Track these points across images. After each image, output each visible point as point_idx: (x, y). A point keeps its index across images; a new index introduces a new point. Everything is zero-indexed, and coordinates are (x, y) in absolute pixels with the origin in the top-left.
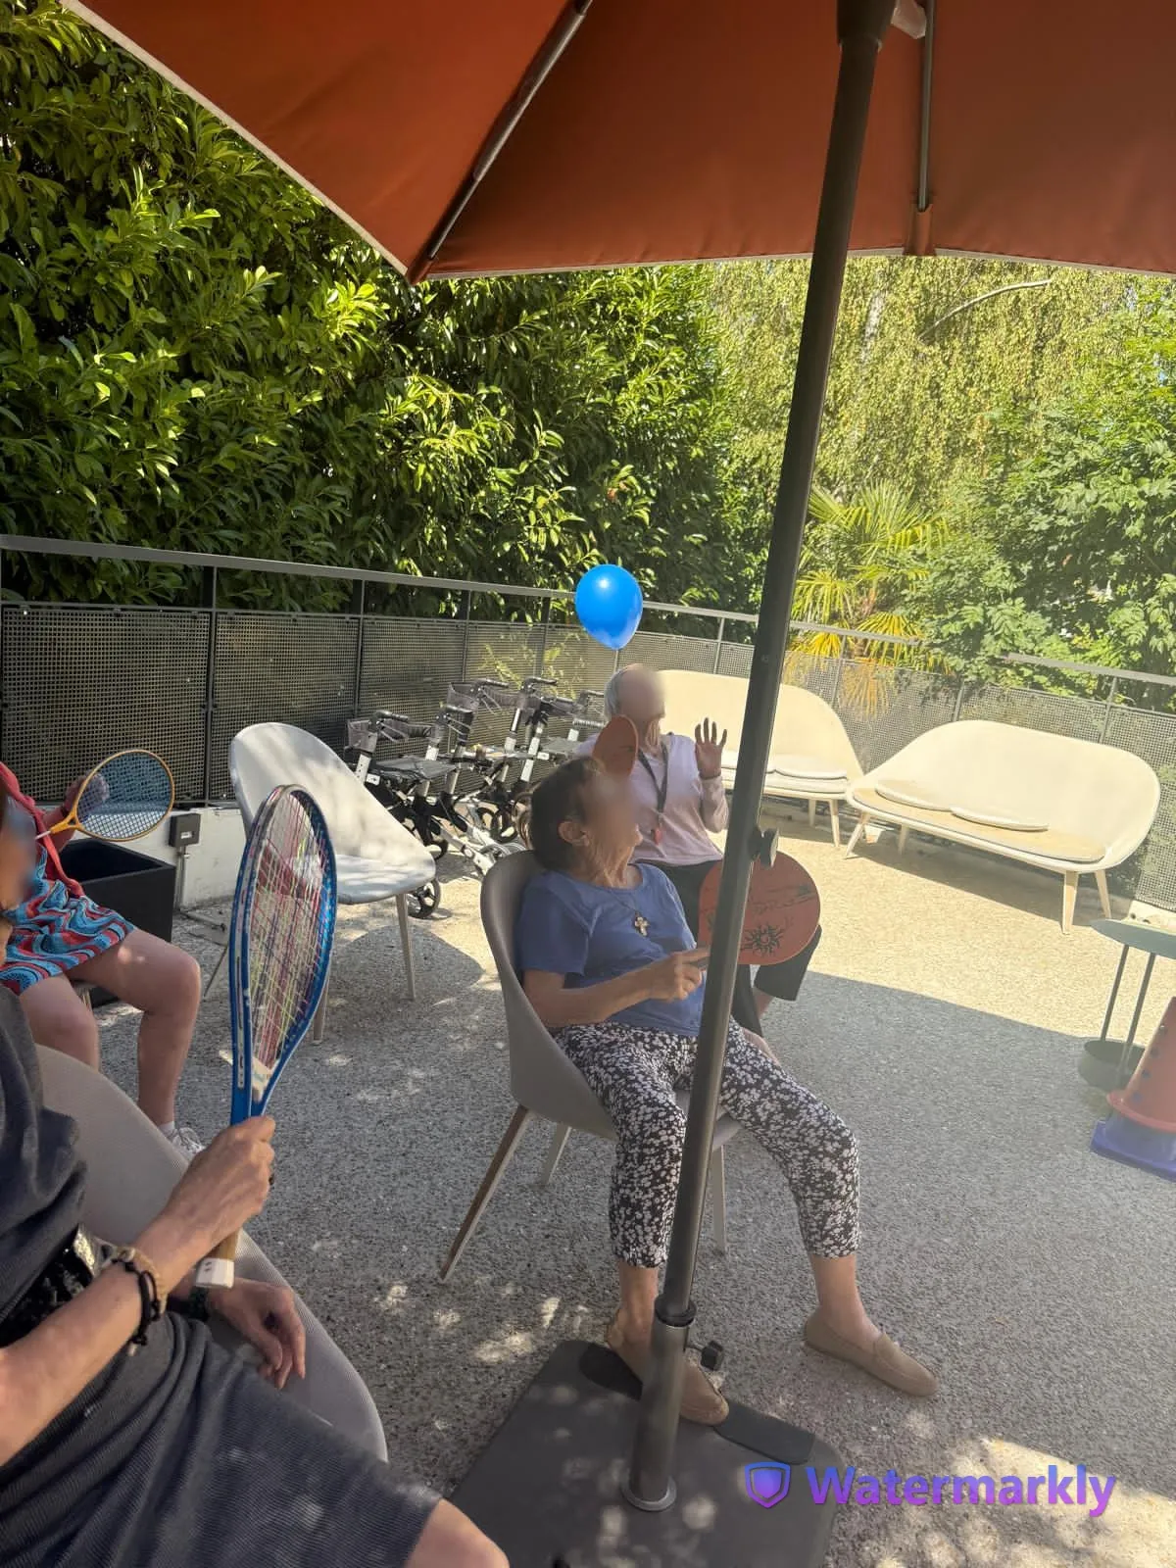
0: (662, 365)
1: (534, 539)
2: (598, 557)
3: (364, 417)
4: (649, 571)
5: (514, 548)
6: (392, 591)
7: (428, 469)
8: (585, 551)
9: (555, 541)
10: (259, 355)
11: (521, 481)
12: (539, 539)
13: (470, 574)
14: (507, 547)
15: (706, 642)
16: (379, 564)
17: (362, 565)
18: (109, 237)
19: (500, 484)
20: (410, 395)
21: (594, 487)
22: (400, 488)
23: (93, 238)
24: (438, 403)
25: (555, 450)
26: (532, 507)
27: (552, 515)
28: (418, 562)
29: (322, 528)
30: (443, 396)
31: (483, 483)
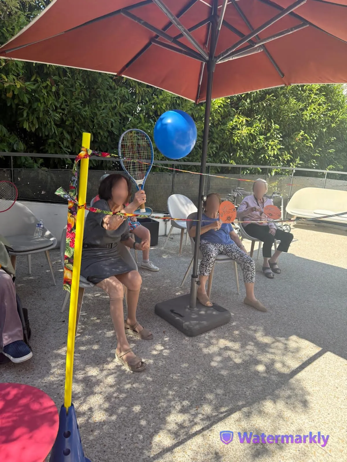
0: (318, 102)
1: (270, 153)
3: (222, 127)
4: (314, 160)
5: (264, 156)
6: (230, 169)
7: (238, 138)
8: (286, 156)
9: (276, 153)
10: (197, 116)
11: (267, 139)
12: (271, 153)
13: (252, 164)
14: (262, 156)
15: (321, 179)
16: (225, 162)
17: (221, 163)
18: (161, 97)
19: (260, 140)
20: (234, 121)
21: (292, 138)
22: (231, 143)
23: (158, 97)
24: (242, 121)
25: (277, 129)
26: (270, 145)
27: (276, 146)
28: (235, 161)
29: (210, 155)
30: (243, 119)
31: (256, 140)
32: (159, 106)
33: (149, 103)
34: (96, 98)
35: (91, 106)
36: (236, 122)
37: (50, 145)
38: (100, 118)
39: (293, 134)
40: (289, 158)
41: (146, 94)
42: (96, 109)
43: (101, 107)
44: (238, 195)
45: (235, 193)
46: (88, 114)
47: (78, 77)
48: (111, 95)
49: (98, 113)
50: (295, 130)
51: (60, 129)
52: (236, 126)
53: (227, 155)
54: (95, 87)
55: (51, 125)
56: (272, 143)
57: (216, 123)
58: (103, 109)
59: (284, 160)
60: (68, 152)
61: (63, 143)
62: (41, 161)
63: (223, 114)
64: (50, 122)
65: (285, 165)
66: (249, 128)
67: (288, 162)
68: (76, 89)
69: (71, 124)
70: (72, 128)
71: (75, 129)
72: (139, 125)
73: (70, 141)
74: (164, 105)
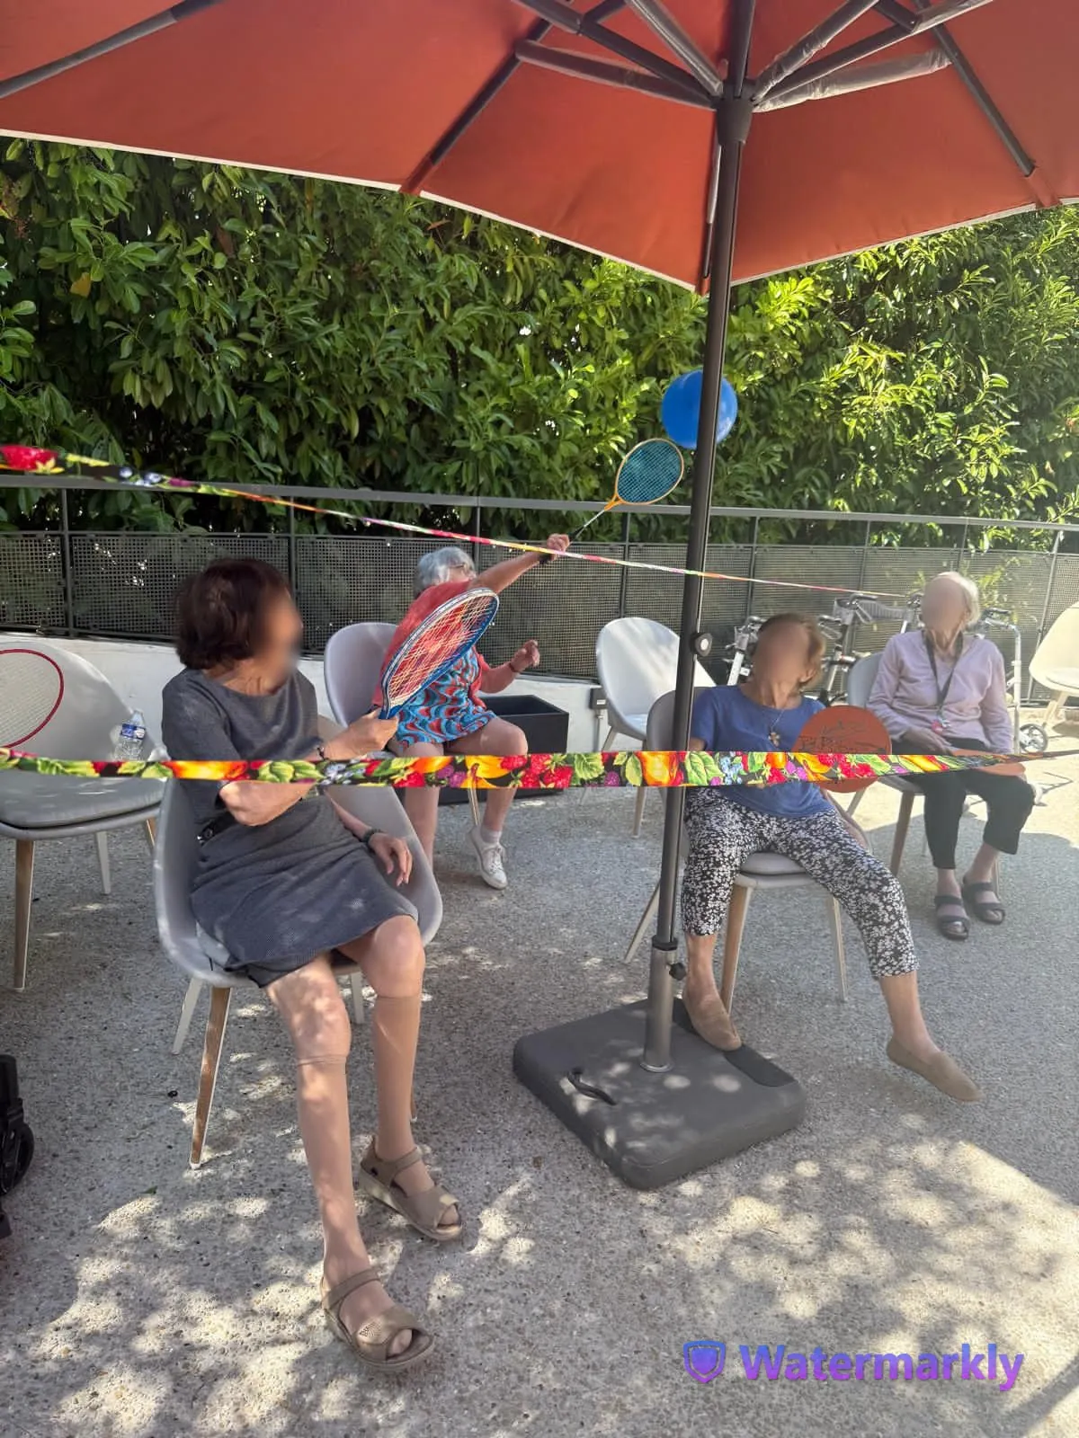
1: (974, 473)
2: (1046, 487)
3: (806, 386)
5: (954, 484)
6: (830, 527)
7: (859, 423)
8: (1033, 482)
9: (995, 474)
11: (962, 425)
12: (980, 474)
13: (910, 509)
14: (947, 482)
16: (813, 505)
17: (800, 507)
18: (589, 285)
19: (939, 426)
20: (847, 363)
21: (1053, 419)
22: (835, 441)
23: (580, 288)
24: (876, 364)
25: (1004, 391)
26: (974, 444)
27: (996, 450)
28: (848, 500)
29: (761, 480)
30: (880, 357)
31: (924, 428)
32: (582, 316)
33: (549, 309)
34: (369, 290)
35: (350, 318)
36: (853, 366)
37: (214, 452)
38: (382, 358)
39: (1056, 404)
40: (1044, 492)
41: (538, 273)
42: (367, 328)
43: (382, 319)
44: (855, 617)
45: (844, 611)
46: (339, 344)
47: (308, 223)
48: (417, 279)
49: (375, 343)
50: (1063, 392)
51: (247, 400)
52: (855, 380)
53: (820, 478)
54: (365, 254)
55: (214, 384)
56: (982, 439)
57: (784, 370)
58: (392, 328)
59: (1027, 496)
60: (275, 474)
61: (256, 447)
62: (186, 504)
63: (808, 341)
64: (212, 374)
65: (1028, 516)
66: (900, 387)
67: (1040, 501)
68: (299, 263)
69: (282, 379)
70: (285, 392)
71: (298, 398)
72: (514, 382)
73: (282, 439)
74: (602, 313)
